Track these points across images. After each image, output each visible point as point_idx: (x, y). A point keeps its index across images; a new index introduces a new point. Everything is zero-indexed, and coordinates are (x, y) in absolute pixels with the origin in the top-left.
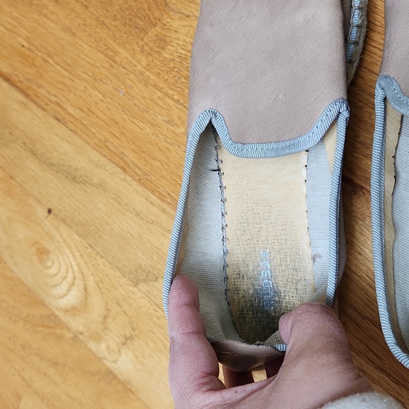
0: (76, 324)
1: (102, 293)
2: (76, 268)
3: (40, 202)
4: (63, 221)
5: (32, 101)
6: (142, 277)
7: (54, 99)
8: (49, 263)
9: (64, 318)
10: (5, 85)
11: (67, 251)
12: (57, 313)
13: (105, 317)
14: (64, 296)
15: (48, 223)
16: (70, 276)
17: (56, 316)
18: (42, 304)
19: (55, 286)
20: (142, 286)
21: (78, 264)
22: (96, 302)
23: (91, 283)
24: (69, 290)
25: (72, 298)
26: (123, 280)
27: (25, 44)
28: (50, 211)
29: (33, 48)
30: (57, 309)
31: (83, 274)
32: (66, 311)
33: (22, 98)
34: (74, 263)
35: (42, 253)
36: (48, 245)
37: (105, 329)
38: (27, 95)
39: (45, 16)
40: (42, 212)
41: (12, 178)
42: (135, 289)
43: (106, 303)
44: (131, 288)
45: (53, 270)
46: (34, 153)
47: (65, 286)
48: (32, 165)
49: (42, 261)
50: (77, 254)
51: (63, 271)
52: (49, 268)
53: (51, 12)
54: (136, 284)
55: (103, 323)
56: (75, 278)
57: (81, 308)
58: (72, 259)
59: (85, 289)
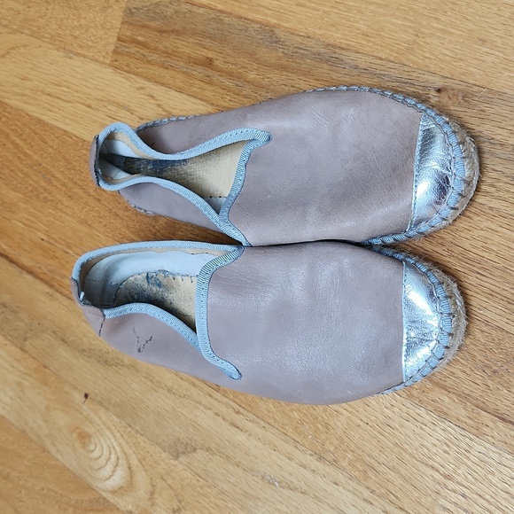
0: (125, 503)
1: (146, 470)
2: (118, 449)
3: (75, 388)
4: (101, 404)
5: (57, 291)
6: (181, 450)
8: (92, 447)
9: (112, 499)
10: (29, 277)
11: (108, 433)
12: (105, 495)
13: (152, 493)
14: (109, 478)
15: (86, 408)
16: (113, 457)
17: (105, 499)
18: (90, 488)
19: (99, 469)
20: (183, 459)
21: (120, 444)
22: (142, 480)
23: (134, 461)
24: (114, 471)
25: (118, 479)
26: (164, 455)
27: (45, 238)
28: (86, 396)
29: (52, 241)
30: (104, 491)
31: (125, 454)
32: (114, 492)
33: (47, 289)
34: (115, 444)
35: (84, 438)
36: (90, 430)
37: (153, 504)
38: (52, 286)
39: (61, 210)
40: (79, 398)
41: (45, 367)
42: (177, 462)
43: (151, 478)
44: (172, 462)
45: (96, 454)
46: (64, 341)
47: (109, 467)
48: (64, 353)
49: (84, 446)
50: (118, 435)
51: (106, 453)
52: (92, 451)
53: (67, 207)
54: (177, 458)
55: (150, 499)
56: (118, 459)
57: (127, 488)
58: (113, 440)
59: (130, 468)
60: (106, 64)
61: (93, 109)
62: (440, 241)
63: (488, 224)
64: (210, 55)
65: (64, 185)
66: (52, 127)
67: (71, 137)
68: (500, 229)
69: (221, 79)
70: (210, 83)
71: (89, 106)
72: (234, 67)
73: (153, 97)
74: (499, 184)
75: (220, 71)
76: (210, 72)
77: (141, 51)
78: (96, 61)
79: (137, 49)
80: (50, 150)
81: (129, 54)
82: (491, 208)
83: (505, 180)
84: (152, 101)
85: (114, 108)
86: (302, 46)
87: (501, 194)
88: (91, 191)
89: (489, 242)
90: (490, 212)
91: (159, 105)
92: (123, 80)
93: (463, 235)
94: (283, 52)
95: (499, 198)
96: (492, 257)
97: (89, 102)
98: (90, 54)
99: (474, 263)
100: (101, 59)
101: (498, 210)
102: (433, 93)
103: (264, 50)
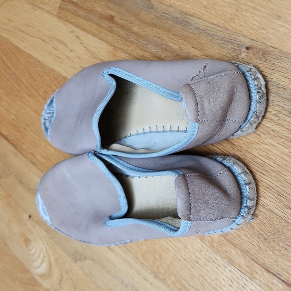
0: (46, 284)
1: (59, 266)
2: (44, 251)
3: (25, 211)
4: (37, 222)
5: (19, 151)
6: (78, 257)
7: (30, 151)
8: (31, 247)
9: (40, 280)
10: (5, 141)
11: (40, 240)
12: (36, 277)
13: (61, 281)
14: (39, 268)
15: (29, 224)
16: (42, 255)
17: (35, 279)
18: (27, 271)
19: (34, 261)
20: (79, 263)
21: (46, 249)
22: (56, 271)
23: (53, 260)
24: (41, 264)
25: (42, 269)
26: (69, 259)
27: (14, 118)
28: (30, 217)
29: (18, 121)
30: (36, 274)
31: (48, 254)
32: (40, 276)
33: (13, 149)
34: (43, 248)
35: (27, 241)
36: (30, 237)
37: (61, 287)
38: (16, 148)
39: (24, 103)
40: (26, 217)
41: (10, 196)
42: (75, 264)
43: (61, 272)
44: (73, 264)
45: (33, 252)
46: (21, 182)
47: (39, 261)
48: (20, 189)
49: (27, 246)
50: (45, 243)
51: (38, 252)
52: (31, 250)
53: (27, 101)
54: (76, 261)
55: (60, 284)
56: (44, 257)
57: (47, 275)
58: (42, 245)
59: (50, 263)
60: (54, 15)
61: (45, 42)
62: (239, 149)
63: (270, 141)
64: (113, 13)
65: (27, 88)
66: (23, 52)
67: (32, 59)
68: (278, 145)
69: (118, 30)
70: (111, 32)
71: (43, 41)
72: (125, 22)
73: (78, 38)
74: (280, 115)
75: (118, 24)
76: (112, 25)
77: (74, 8)
78: (49, 12)
79: (72, 7)
80: (21, 66)
81: (67, 10)
82: (273, 131)
83: (284, 112)
84: (78, 40)
85: (57, 43)
86: (167, 12)
87: (281, 122)
88: (41, 93)
89: (270, 153)
90: (272, 133)
91: (82, 43)
92: (63, 26)
93: (254, 146)
94: (155, 15)
95: (279, 124)
96: (271, 163)
97: (44, 38)
98: (46, 8)
99: (259, 166)
100: (52, 12)
101: (278, 132)
102: (244, 49)
103: (144, 13)
